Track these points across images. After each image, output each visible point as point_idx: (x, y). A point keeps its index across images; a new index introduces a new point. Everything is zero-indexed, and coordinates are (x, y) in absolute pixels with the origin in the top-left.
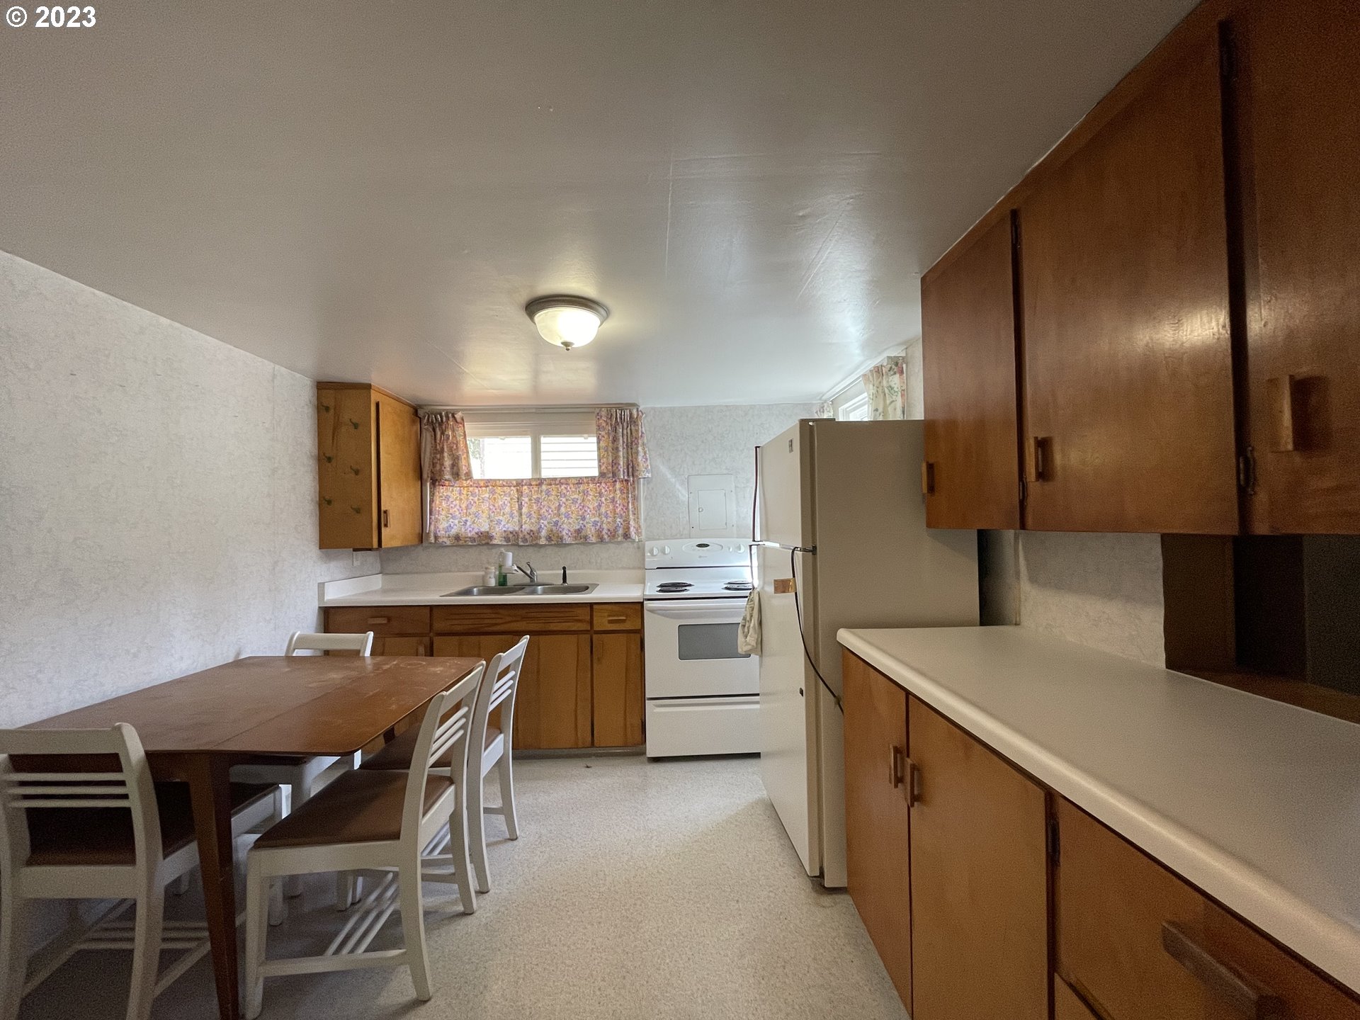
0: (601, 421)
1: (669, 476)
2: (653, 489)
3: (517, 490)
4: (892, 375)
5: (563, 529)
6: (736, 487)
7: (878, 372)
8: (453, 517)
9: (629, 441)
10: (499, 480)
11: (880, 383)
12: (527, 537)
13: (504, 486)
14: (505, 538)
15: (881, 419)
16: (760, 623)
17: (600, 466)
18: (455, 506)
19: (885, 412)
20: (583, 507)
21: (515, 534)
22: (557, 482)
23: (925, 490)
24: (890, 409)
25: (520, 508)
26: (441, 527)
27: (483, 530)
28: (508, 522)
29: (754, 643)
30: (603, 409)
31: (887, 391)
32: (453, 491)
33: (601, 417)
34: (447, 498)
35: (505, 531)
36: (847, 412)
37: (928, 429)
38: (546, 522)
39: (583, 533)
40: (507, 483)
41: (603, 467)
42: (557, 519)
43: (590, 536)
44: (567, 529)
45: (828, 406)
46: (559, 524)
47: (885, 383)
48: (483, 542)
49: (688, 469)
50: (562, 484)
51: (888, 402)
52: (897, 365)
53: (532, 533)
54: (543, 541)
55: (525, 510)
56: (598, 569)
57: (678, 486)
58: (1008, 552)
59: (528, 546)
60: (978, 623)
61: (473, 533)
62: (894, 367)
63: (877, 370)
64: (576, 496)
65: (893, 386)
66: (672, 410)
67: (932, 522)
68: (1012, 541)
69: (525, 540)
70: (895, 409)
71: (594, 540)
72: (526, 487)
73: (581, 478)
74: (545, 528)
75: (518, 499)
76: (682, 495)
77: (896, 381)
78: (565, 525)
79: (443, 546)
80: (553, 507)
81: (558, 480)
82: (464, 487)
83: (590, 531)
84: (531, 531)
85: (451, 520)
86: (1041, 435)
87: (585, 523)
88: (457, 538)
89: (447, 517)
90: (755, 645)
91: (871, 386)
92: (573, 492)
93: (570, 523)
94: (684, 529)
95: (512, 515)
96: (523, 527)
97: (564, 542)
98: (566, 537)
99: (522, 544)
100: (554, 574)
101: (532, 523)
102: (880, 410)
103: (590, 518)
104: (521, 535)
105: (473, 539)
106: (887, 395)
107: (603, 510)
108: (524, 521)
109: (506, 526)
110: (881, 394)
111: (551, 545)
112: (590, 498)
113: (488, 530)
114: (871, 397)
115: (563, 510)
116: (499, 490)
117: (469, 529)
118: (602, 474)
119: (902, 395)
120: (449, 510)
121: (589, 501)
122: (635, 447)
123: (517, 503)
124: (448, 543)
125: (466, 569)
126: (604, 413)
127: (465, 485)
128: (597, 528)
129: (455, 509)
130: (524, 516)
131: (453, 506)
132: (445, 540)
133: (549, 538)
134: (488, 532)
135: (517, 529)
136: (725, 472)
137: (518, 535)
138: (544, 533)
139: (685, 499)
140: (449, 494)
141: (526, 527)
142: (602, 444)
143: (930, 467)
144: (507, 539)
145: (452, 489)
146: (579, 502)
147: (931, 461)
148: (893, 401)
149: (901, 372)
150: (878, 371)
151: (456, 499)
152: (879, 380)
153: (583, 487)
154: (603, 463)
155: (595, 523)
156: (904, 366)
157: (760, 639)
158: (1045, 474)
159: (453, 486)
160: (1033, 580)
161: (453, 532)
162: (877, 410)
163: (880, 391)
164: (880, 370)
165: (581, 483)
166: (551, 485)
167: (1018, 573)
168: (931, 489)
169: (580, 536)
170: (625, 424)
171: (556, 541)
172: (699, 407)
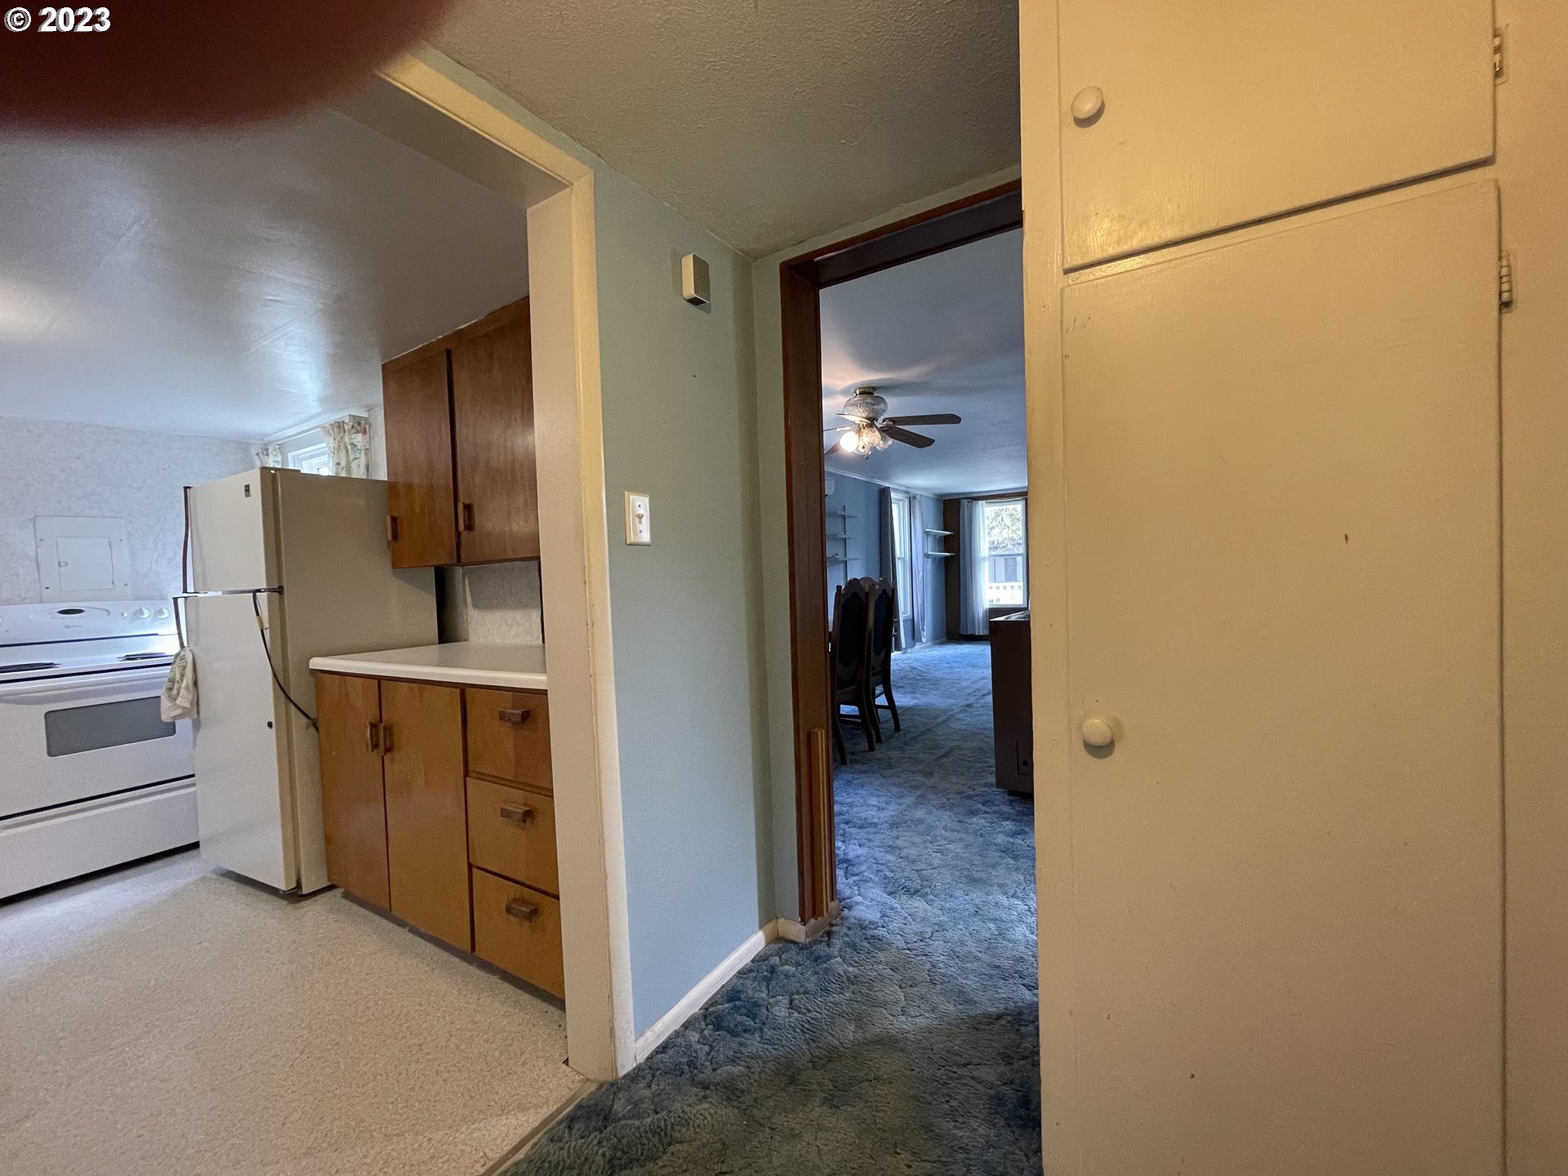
4: (354, 433)
6: (129, 535)
7: (339, 427)
11: (342, 438)
15: (343, 474)
16: (195, 683)
19: (348, 467)
23: (390, 538)
24: (354, 465)
29: (187, 705)
31: (349, 447)
36: (300, 460)
37: (391, 488)
45: (274, 450)
47: (347, 439)
51: (351, 458)
52: (360, 425)
58: (459, 587)
60: (437, 642)
62: (356, 425)
63: (337, 425)
65: (356, 443)
67: (397, 564)
68: (461, 578)
70: (359, 466)
77: (359, 439)
86: (467, 502)
90: (189, 706)
91: (332, 440)
102: (343, 463)
106: (350, 451)
110: (341, 447)
114: (332, 449)
119: (366, 454)
143: (394, 520)
147: (395, 514)
148: (356, 458)
149: (365, 432)
150: (340, 425)
152: (341, 435)
156: (367, 427)
157: (195, 701)
158: (469, 527)
160: (475, 606)
162: (339, 464)
163: (342, 446)
164: (342, 427)
167: (465, 602)
168: (395, 537)
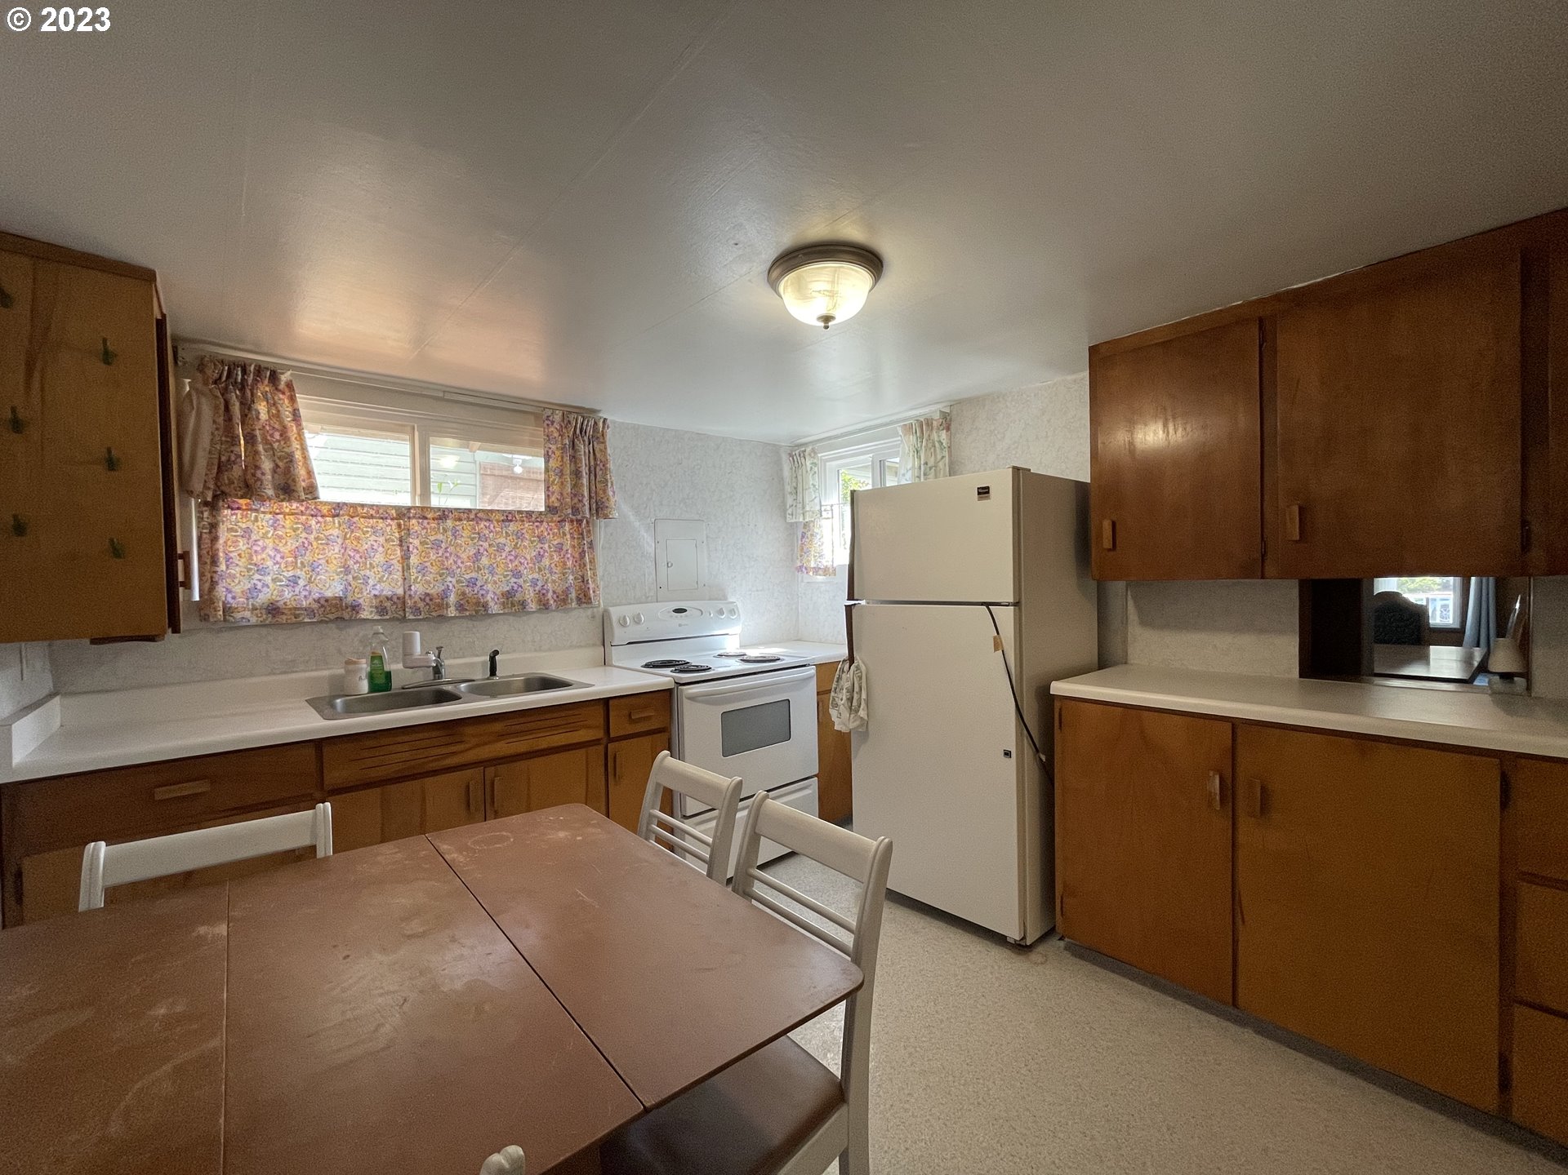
0: (552, 429)
1: (632, 518)
2: (611, 534)
3: (399, 525)
4: (942, 430)
5: (488, 592)
6: (707, 537)
7: (928, 424)
8: (261, 571)
9: (592, 463)
10: (363, 506)
11: (929, 436)
12: (421, 605)
13: (372, 517)
14: (376, 607)
17: (548, 497)
18: (264, 548)
20: (516, 557)
21: (401, 602)
22: (472, 516)
24: (941, 464)
25: (406, 557)
26: (237, 590)
27: (329, 594)
28: (381, 580)
30: (557, 412)
31: (937, 446)
32: (256, 520)
33: (553, 422)
34: (247, 532)
35: (375, 596)
38: (454, 580)
39: (518, 596)
40: (377, 512)
41: (553, 498)
42: (474, 575)
43: (529, 601)
44: (492, 592)
45: (812, 451)
46: (479, 584)
47: (934, 437)
48: (331, 617)
49: (655, 511)
50: (481, 519)
51: (939, 457)
52: (947, 422)
53: (427, 599)
54: (452, 612)
55: (414, 560)
56: (535, 650)
57: (643, 532)
59: (423, 620)
61: (310, 600)
62: (944, 422)
63: (926, 422)
64: (502, 540)
65: (942, 441)
66: (636, 428)
69: (417, 610)
70: (945, 465)
71: (533, 606)
72: (414, 521)
73: (510, 512)
74: (454, 590)
75: (401, 541)
76: (648, 543)
77: (944, 436)
78: (489, 585)
79: (237, 627)
80: (464, 556)
81: (474, 512)
82: (285, 514)
83: (529, 595)
84: (427, 595)
85: (257, 576)
87: (521, 581)
88: (273, 609)
89: (249, 570)
92: (497, 533)
93: (495, 583)
94: (650, 589)
95: (388, 567)
96: (413, 588)
97: (490, 612)
98: (491, 604)
99: (411, 617)
100: (466, 664)
101: (428, 582)
102: (930, 462)
103: (529, 575)
104: (409, 603)
105: (310, 611)
106: (937, 450)
107: (546, 562)
108: (413, 577)
109: (378, 587)
110: (931, 448)
111: (462, 617)
112: (526, 543)
113: (341, 594)
114: (918, 449)
115: (485, 561)
116: (362, 523)
117: (304, 593)
118: (551, 509)
119: (949, 452)
120: (251, 558)
121: (525, 547)
122: (599, 473)
123: (398, 549)
124: (254, 620)
125: (290, 667)
126: (558, 417)
127: (287, 510)
128: (537, 588)
129: (264, 556)
130: (413, 570)
131: (258, 549)
132: (247, 614)
133: (460, 607)
134: (341, 599)
135: (400, 592)
136: (697, 518)
137: (404, 603)
138: (452, 599)
139: (651, 550)
140: (250, 524)
141: (418, 589)
142: (552, 464)
143: (1114, 525)
144: (381, 610)
145: (256, 517)
146: (507, 549)
148: (943, 457)
149: (948, 429)
151: (265, 536)
152: (929, 432)
153: (512, 527)
154: (553, 493)
155: (534, 583)
156: (950, 423)
159: (256, 510)
160: (1145, 622)
161: (263, 598)
162: (927, 464)
163: (930, 444)
165: (511, 521)
166: (460, 520)
169: (513, 603)
170: (586, 439)
171: (474, 609)
172: (668, 430)
